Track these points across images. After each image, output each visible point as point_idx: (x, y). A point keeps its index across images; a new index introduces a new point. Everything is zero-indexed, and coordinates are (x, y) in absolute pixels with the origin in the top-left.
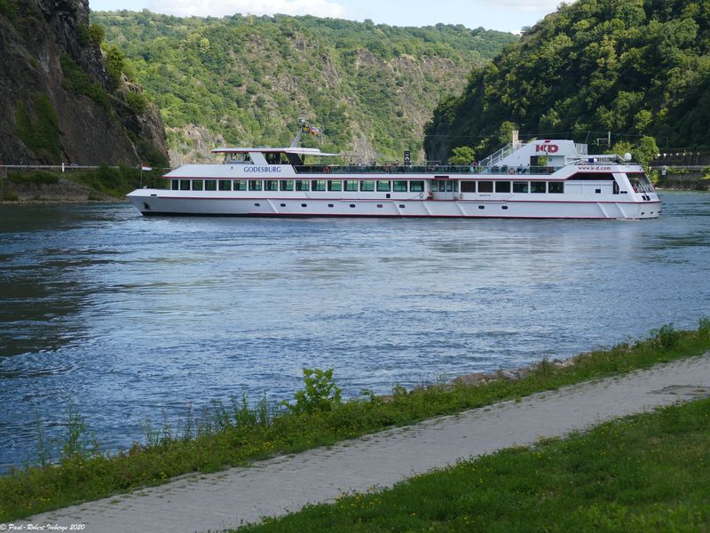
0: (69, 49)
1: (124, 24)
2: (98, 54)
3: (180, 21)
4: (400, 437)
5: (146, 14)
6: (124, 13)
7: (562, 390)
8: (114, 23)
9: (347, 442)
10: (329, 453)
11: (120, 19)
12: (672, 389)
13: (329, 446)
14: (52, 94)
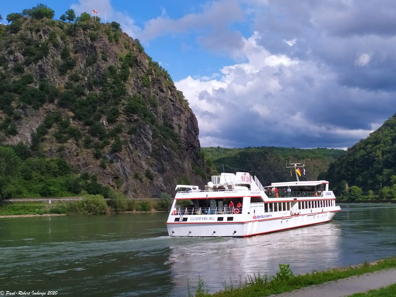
0: (194, 160)
1: (212, 151)
2: (203, 161)
6: (212, 148)
7: (375, 272)
9: (297, 290)
10: (290, 294)
11: (210, 150)
13: (290, 291)
14: (188, 175)
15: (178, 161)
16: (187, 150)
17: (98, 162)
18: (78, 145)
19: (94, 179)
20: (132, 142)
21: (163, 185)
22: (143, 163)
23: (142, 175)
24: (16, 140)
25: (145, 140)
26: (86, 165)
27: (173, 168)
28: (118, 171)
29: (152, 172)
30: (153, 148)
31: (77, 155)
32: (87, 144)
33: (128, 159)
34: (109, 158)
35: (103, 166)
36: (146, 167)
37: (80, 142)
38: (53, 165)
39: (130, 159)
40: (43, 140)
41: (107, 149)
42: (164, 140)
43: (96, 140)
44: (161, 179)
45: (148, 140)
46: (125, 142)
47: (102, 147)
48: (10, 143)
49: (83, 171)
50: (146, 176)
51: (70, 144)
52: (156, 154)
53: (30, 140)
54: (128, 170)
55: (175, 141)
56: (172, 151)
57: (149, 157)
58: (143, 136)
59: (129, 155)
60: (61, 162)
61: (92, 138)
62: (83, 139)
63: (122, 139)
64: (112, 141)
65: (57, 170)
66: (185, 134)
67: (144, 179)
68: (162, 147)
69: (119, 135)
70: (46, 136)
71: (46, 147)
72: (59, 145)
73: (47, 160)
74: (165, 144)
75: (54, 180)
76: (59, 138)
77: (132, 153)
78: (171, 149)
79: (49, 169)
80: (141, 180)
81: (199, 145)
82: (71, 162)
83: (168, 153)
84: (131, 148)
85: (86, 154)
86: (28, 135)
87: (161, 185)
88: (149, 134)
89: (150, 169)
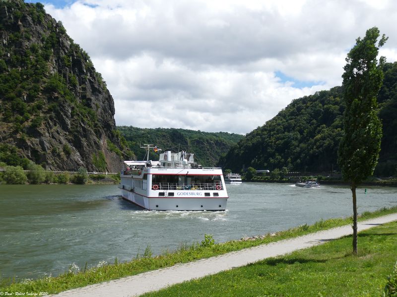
0: (109, 137)
1: (125, 130)
2: (118, 139)
3: (142, 129)
4: (236, 254)
5: (131, 127)
8: (122, 130)
12: (310, 242)
14: (104, 151)
15: (95, 138)
17: (18, 136)
20: (51, 118)
21: (79, 160)
23: (60, 149)
25: (64, 117)
28: (37, 145)
29: (70, 147)
30: (72, 125)
32: (8, 118)
34: (29, 132)
35: (23, 140)
36: (64, 142)
39: (49, 134)
41: (27, 124)
42: (82, 117)
43: (17, 114)
44: (78, 154)
45: (67, 117)
46: (45, 118)
47: (23, 122)
50: (64, 150)
52: (74, 131)
54: (47, 144)
56: (90, 129)
57: (67, 133)
58: (62, 113)
59: (48, 130)
63: (42, 115)
64: (33, 117)
67: (62, 153)
68: (80, 124)
69: (40, 110)
74: (83, 122)
77: (51, 128)
78: (88, 126)
80: (58, 154)
81: (115, 124)
83: (86, 130)
84: (51, 123)
88: (68, 111)
89: (68, 144)
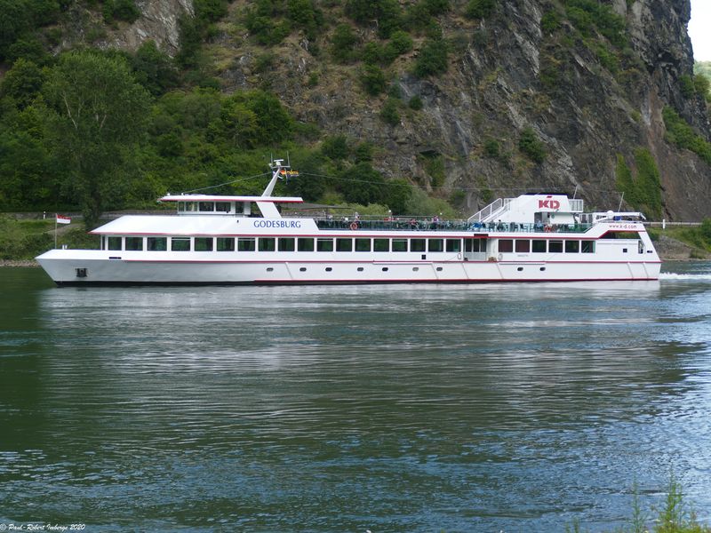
0: (672, 101)
2: (702, 106)
14: (653, 148)
15: (622, 103)
16: (651, 70)
17: (376, 107)
18: (314, 52)
19: (363, 155)
20: (480, 46)
21: (573, 179)
22: (513, 110)
23: (510, 148)
24: (135, 37)
25: (520, 38)
26: (339, 113)
27: (607, 127)
28: (436, 132)
29: (540, 137)
30: (544, 62)
31: (313, 83)
32: (344, 49)
33: (464, 96)
34: (408, 92)
35: (390, 119)
36: (520, 122)
37: (321, 44)
38: (243, 112)
39: (472, 95)
40: (211, 37)
41: (403, 66)
42: (580, 36)
43: (370, 36)
44: (567, 160)
45: (530, 36)
46: (459, 44)
47: (388, 60)
48: (118, 45)
49: (330, 132)
50: (521, 149)
51: (293, 51)
52: (551, 83)
53: (174, 38)
54: (466, 132)
55: (614, 40)
56: (604, 74)
57: (532, 92)
58: (513, 26)
59: (469, 84)
60: (265, 106)
61: (357, 31)
62: (331, 33)
63: (448, 35)
64: (419, 42)
65: (253, 128)
66: (644, 19)
67: (516, 160)
68: (573, 61)
69: (441, 21)
70: (222, 26)
71: (221, 56)
72: (260, 51)
73: (227, 96)
74: (583, 51)
75: (244, 157)
76: (259, 32)
77: (479, 77)
78: (599, 66)
79: (229, 125)
80: (505, 163)
81: (691, 54)
82: (295, 105)
83: (592, 81)
84: (477, 62)
85: (341, 81)
86: (169, 21)
87: (567, 179)
88: (531, 17)
89: (535, 127)
